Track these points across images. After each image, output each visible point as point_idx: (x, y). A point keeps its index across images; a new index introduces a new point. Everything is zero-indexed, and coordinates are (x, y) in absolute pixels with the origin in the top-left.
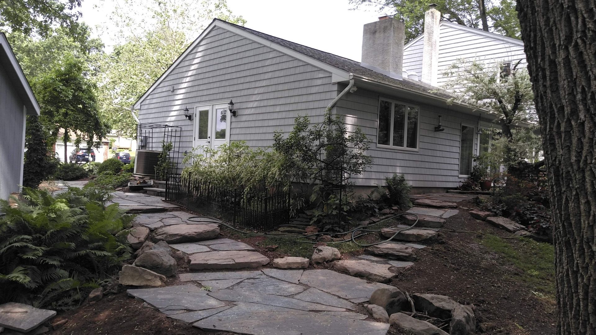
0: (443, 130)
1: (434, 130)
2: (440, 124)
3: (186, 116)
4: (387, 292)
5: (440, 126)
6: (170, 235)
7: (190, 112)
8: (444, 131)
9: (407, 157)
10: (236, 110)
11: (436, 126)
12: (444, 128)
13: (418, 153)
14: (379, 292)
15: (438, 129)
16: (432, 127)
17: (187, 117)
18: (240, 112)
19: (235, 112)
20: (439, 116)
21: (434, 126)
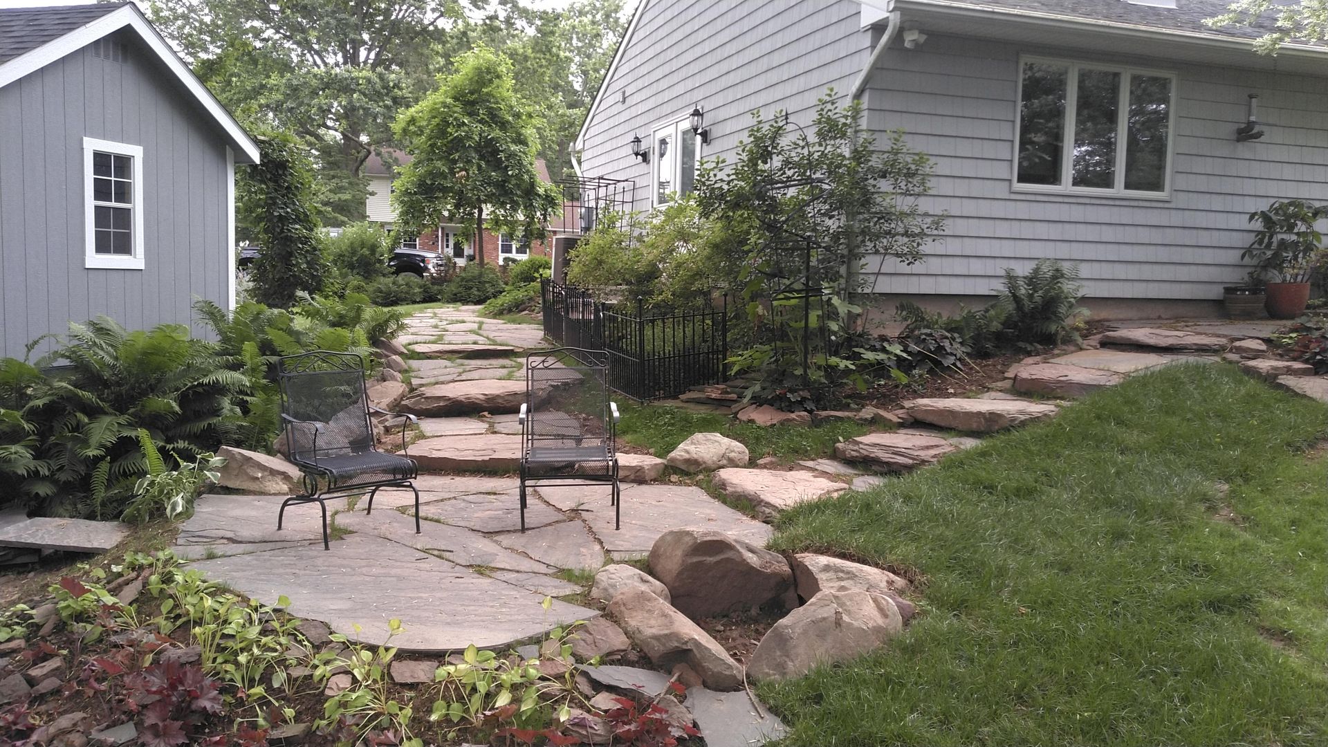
0: (1260, 135)
1: (1234, 137)
2: (1253, 118)
3: (637, 154)
4: (687, 539)
5: (1250, 125)
6: (427, 398)
7: (643, 147)
8: (1262, 139)
9: (1125, 215)
10: (707, 129)
11: (1243, 126)
12: (1264, 128)
13: (1167, 205)
14: (669, 538)
15: (1246, 134)
16: (1228, 130)
17: (640, 157)
18: (716, 132)
19: (706, 131)
20: (1251, 97)
21: (1236, 126)
